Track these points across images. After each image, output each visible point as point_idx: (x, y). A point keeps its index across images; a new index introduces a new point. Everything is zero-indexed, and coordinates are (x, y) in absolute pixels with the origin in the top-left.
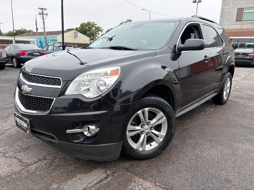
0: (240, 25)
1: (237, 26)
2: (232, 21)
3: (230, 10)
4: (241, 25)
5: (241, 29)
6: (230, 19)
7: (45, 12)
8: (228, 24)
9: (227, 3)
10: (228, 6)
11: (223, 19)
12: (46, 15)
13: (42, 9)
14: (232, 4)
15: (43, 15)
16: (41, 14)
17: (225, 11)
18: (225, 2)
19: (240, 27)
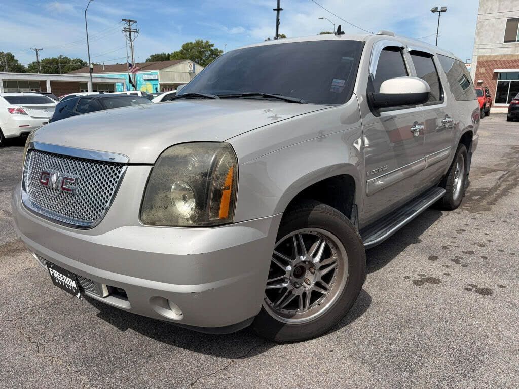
0: (511, 49)
1: (506, 49)
2: (498, 42)
3: (494, 21)
4: (514, 49)
5: (513, 56)
6: (494, 37)
7: (133, 27)
8: (489, 46)
9: (488, 10)
10: (490, 15)
11: (481, 38)
12: (135, 32)
13: (129, 21)
14: (498, 10)
15: (130, 32)
16: (126, 32)
17: (486, 23)
18: (483, 7)
19: (512, 52)
